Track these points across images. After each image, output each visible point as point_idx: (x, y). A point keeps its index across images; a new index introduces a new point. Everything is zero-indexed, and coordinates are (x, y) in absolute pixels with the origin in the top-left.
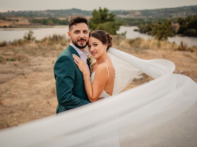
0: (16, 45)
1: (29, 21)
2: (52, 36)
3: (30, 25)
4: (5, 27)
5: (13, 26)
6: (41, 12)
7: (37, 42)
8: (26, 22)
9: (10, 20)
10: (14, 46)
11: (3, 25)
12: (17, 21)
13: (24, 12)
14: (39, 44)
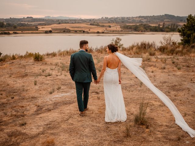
1: (121, 28)
3: (122, 31)
5: (106, 32)
6: (133, 18)
8: (118, 28)
11: (96, 31)
12: (110, 27)
13: (117, 18)
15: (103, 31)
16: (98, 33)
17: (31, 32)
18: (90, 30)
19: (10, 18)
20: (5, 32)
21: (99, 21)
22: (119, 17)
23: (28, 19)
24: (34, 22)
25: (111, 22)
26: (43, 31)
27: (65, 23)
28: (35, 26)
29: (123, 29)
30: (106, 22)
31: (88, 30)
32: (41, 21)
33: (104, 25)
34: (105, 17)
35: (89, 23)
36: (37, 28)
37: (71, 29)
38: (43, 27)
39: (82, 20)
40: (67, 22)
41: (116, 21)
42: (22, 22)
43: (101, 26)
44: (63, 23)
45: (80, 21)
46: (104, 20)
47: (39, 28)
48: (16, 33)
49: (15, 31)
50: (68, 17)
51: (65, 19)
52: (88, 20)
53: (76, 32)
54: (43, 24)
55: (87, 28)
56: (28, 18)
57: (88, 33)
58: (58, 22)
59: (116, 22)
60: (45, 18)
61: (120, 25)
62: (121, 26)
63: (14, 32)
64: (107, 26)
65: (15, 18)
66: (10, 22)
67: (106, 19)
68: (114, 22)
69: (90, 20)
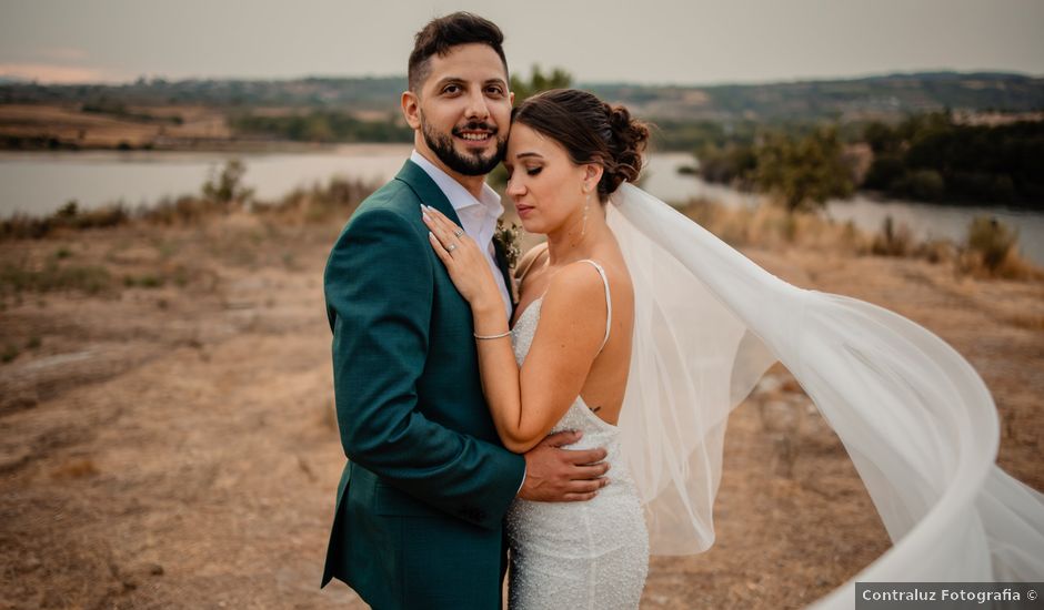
1: (230, 123)
2: (325, 184)
3: (233, 139)
4: (124, 147)
5: (160, 142)
6: (280, 84)
7: (261, 209)
8: (217, 127)
9: (145, 119)
10: (161, 226)
11: (114, 138)
12: (178, 121)
13: (209, 84)
14: (270, 217)
15: (149, 140)
18: (87, 135)
21: (124, 98)
25: (180, 99)
31: (75, 135)
34: (154, 81)
35: (76, 101)
39: (41, 89)
41: (202, 95)
43: (138, 118)
45: (33, 95)
46: (149, 91)
52: (70, 88)
53: (13, 143)
55: (70, 128)
57: (73, 147)
59: (205, 103)
62: (229, 119)
64: (167, 117)
67: (157, 89)
68: (196, 102)
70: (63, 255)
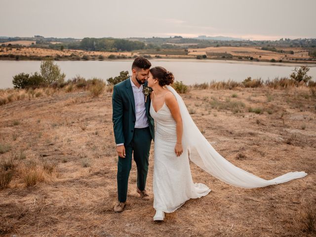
0: (275, 87)
3: (310, 59)
5: (285, 60)
8: (305, 55)
9: (281, 52)
10: (273, 89)
11: (270, 58)
12: (292, 53)
13: (305, 40)
15: (281, 59)
16: (273, 61)
17: (179, 56)
18: (262, 56)
19: (153, 37)
20: (145, 55)
21: (275, 45)
22: (308, 40)
23: (175, 39)
24: (184, 43)
25: (294, 46)
26: (194, 55)
27: (226, 45)
28: (184, 48)
29: (312, 58)
30: (287, 46)
31: (259, 56)
32: (192, 42)
33: (283, 50)
34: (286, 39)
35: (260, 46)
36: (187, 51)
37: (234, 54)
38: (195, 50)
39: (251, 42)
40: (228, 44)
41: (301, 44)
42: (167, 43)
43: (279, 52)
44: (223, 46)
45: (248, 44)
46: (284, 42)
47: (190, 52)
48: (158, 57)
49: (158, 55)
50: (231, 38)
51: (226, 40)
52: (259, 42)
53: (240, 58)
54: (195, 46)
55: (257, 54)
56: (176, 37)
57: (258, 60)
58: (216, 45)
59: (302, 47)
60: (199, 39)
61: (308, 50)
62: (309, 52)
63: (156, 56)
64: (288, 51)
65: (159, 38)
66: (152, 43)
67: (287, 42)
68: (299, 47)
69: (263, 42)
70: (234, 96)
